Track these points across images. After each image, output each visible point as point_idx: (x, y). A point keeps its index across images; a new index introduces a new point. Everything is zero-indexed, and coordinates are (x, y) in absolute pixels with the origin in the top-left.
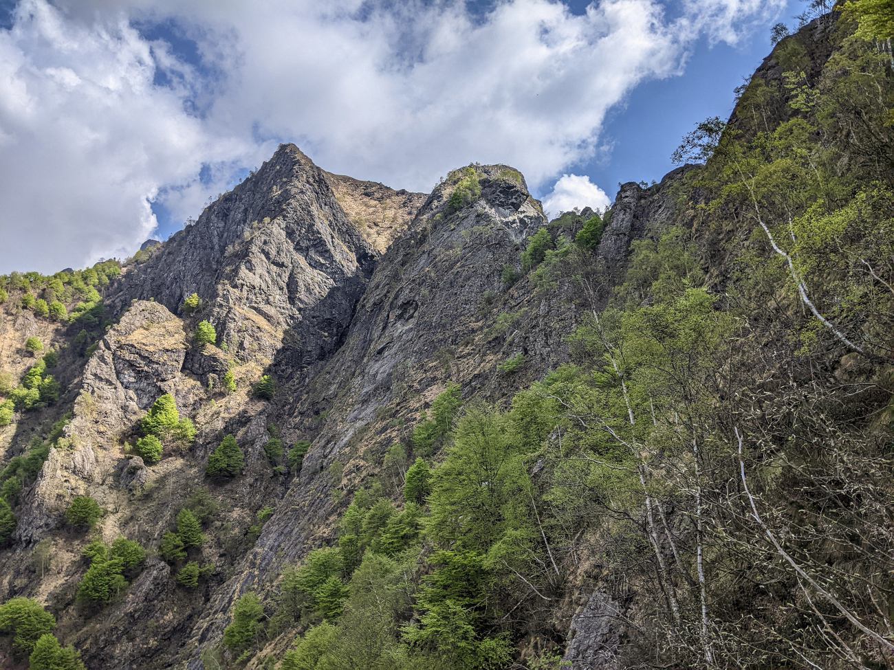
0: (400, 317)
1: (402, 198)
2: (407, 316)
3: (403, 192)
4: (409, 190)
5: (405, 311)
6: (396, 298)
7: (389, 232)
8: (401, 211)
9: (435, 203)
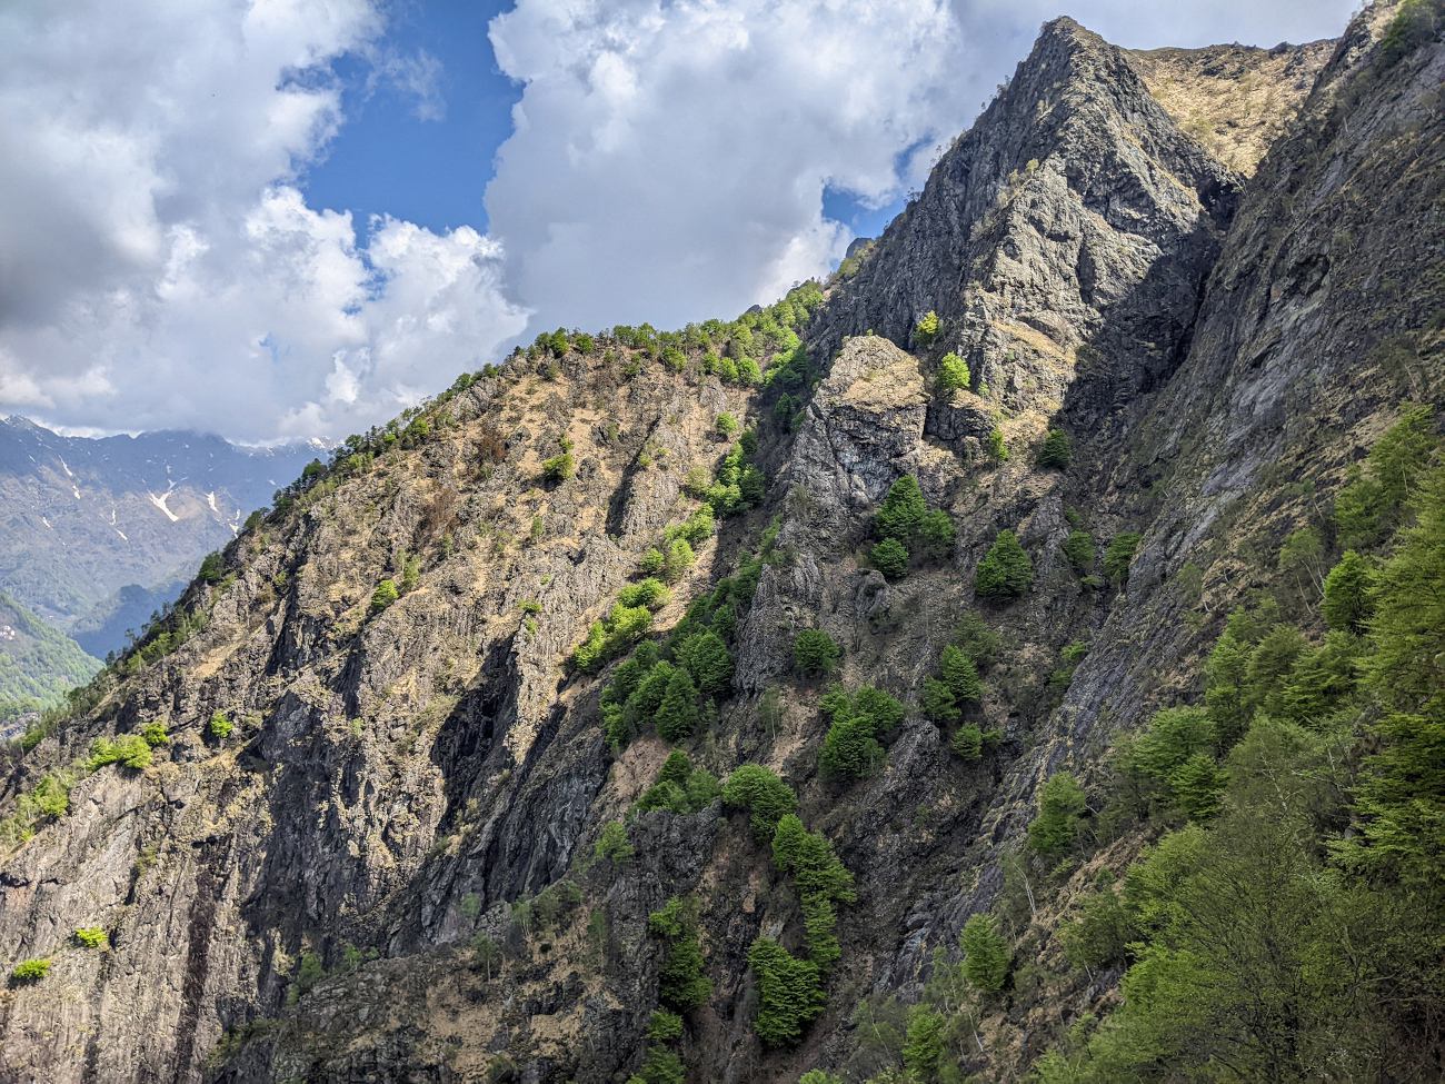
0: (1292, 291)
1: (1281, 62)
2: (1306, 287)
3: (1282, 49)
4: (1295, 41)
5: (1302, 278)
6: (1281, 257)
7: (1259, 132)
8: (1280, 88)
9: (1354, 52)
